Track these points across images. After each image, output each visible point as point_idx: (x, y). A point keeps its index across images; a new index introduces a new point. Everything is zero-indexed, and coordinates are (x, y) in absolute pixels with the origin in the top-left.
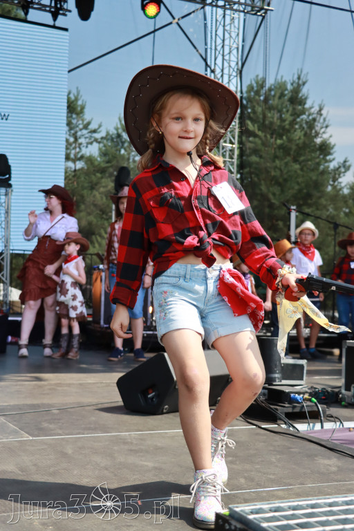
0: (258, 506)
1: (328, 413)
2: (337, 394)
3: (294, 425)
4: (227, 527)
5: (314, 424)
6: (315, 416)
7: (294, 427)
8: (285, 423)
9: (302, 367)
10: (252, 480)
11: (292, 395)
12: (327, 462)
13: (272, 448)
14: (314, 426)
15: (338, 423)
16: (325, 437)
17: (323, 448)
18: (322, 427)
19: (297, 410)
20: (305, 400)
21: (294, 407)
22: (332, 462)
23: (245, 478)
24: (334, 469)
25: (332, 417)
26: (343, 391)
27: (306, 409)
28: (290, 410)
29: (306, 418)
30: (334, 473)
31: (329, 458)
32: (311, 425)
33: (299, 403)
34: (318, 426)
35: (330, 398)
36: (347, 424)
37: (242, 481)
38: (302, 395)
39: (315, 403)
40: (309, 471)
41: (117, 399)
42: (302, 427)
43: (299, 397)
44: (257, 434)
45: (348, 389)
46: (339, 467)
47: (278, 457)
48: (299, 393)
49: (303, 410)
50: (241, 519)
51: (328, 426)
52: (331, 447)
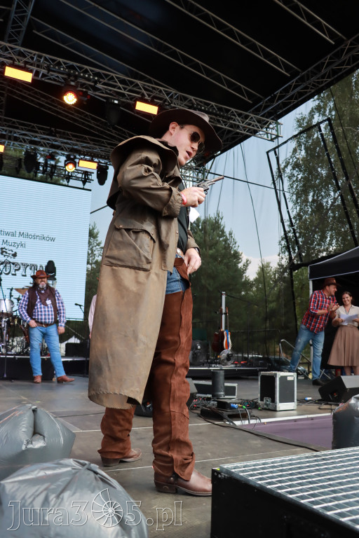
0: (235, 465)
1: (252, 414)
2: (256, 403)
4: (220, 476)
5: (244, 421)
6: (244, 416)
7: (233, 423)
8: (228, 421)
9: (234, 387)
10: (215, 453)
11: (232, 405)
12: (255, 442)
13: (223, 436)
15: (258, 420)
16: (252, 428)
17: (252, 435)
18: (249, 423)
20: (239, 407)
21: (233, 412)
22: (257, 442)
23: (211, 453)
24: (260, 446)
25: (254, 416)
26: (259, 402)
27: (240, 413)
28: (231, 413)
29: (240, 418)
30: (260, 448)
31: (256, 440)
33: (235, 409)
34: (247, 422)
35: (253, 405)
36: (263, 421)
37: (209, 454)
39: (245, 409)
40: (246, 448)
42: (238, 423)
43: (236, 406)
44: (213, 427)
45: (262, 400)
46: (262, 445)
47: (228, 440)
48: (236, 403)
49: (238, 413)
50: (228, 471)
51: (252, 422)
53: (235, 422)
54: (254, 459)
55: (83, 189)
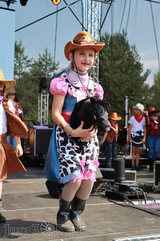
1: (148, 196)
2: (151, 187)
3: (132, 202)
5: (142, 201)
6: (142, 198)
7: (132, 203)
8: (128, 201)
9: (134, 174)
10: (115, 229)
11: (131, 187)
12: (149, 219)
13: (123, 213)
14: (141, 203)
15: (153, 201)
16: (148, 207)
17: (147, 213)
18: (145, 203)
19: (133, 195)
20: (137, 190)
21: (132, 193)
22: (152, 220)
23: (112, 228)
24: (153, 223)
25: (150, 198)
26: (154, 186)
27: (138, 194)
28: (130, 195)
29: (138, 199)
30: (154, 225)
31: (150, 218)
32: (140, 202)
33: (134, 191)
34: (143, 203)
35: (148, 189)
36: (157, 201)
37: (110, 229)
38: (135, 188)
39: (142, 191)
40: (141, 224)
41: (46, 191)
42: (136, 203)
43: (134, 188)
44: (115, 207)
45: (157, 184)
46: (156, 222)
47: (126, 217)
48: (134, 187)
49: (136, 195)
51: (148, 202)
52: (151, 212)
53: (134, 202)
54: (148, 233)
55: (8, 9)
